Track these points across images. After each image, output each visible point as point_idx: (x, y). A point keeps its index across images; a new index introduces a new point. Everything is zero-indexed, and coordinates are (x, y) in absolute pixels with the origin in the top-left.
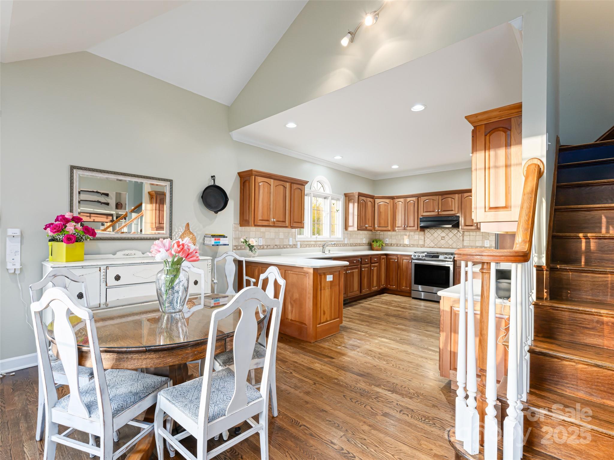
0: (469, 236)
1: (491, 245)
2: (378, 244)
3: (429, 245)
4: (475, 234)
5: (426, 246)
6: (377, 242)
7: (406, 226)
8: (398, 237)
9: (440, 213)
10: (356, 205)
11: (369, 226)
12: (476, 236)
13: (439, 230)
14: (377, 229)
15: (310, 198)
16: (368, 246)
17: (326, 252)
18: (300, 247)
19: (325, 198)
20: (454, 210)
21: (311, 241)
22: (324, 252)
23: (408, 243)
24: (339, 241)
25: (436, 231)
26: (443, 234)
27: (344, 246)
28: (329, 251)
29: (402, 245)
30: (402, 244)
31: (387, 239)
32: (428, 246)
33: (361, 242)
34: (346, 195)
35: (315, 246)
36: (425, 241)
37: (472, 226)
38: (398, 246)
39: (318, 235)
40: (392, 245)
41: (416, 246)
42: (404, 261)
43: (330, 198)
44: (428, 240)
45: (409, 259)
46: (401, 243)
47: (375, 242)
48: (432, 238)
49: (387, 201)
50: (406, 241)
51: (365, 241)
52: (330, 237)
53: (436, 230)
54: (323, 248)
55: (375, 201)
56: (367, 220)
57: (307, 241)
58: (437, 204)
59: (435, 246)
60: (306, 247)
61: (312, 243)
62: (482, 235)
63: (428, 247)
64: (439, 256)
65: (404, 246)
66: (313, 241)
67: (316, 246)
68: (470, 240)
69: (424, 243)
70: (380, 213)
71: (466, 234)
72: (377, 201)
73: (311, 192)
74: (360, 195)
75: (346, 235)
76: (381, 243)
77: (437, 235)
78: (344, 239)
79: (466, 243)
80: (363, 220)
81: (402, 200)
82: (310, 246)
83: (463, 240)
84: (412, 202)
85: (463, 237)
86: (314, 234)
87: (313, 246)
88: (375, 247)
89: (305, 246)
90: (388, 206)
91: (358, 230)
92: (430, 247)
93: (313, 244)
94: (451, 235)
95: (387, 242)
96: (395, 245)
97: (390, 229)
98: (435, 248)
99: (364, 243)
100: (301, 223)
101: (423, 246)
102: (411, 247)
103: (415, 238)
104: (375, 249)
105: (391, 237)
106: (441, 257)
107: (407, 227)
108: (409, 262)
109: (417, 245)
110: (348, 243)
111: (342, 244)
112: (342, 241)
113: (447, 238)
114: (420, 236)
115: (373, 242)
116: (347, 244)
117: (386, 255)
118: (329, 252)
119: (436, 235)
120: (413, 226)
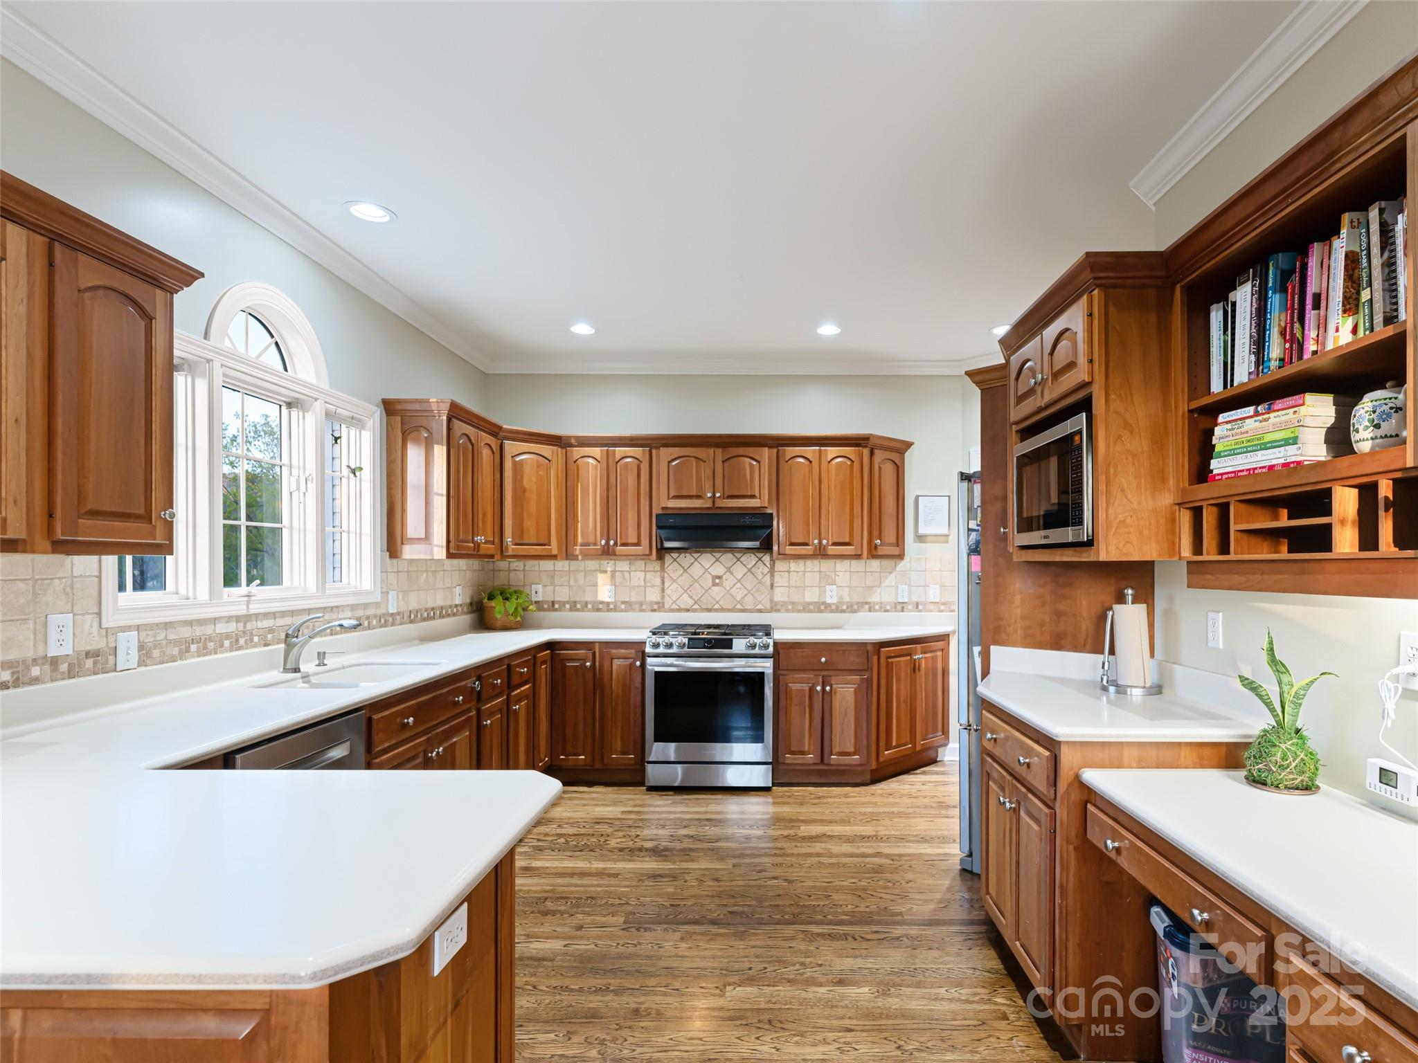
0: (787, 573)
1: (841, 598)
2: (510, 607)
3: (678, 602)
4: (803, 569)
5: (667, 606)
6: (507, 599)
7: (612, 542)
8: (576, 580)
9: (720, 504)
10: (440, 452)
11: (487, 542)
12: (805, 572)
13: (705, 555)
14: (510, 553)
15: (202, 385)
16: (469, 613)
17: (303, 668)
18: (141, 663)
19: (289, 405)
20: (757, 494)
21: (214, 621)
22: (297, 670)
23: (612, 600)
24: (365, 606)
25: (696, 559)
26: (718, 569)
27: (385, 625)
28: (321, 656)
29: (590, 606)
30: (591, 602)
31: (539, 588)
32: (674, 606)
33: (448, 603)
34: (390, 407)
35: (242, 641)
36: (663, 590)
37: (807, 544)
38: (578, 610)
39: (262, 584)
40: (557, 606)
41: (637, 607)
42: (616, 662)
43: (319, 407)
44: (674, 586)
45: (633, 656)
46: (587, 599)
47: (500, 598)
48: (685, 580)
49: (546, 450)
50: (605, 592)
51: (460, 596)
52: (324, 589)
53: (696, 555)
54: (289, 647)
55: (501, 447)
56: (480, 517)
57: (190, 623)
58: (711, 473)
59: (696, 606)
60: (183, 654)
61: (221, 628)
62: (820, 572)
63: (672, 610)
64: (731, 640)
65: (598, 610)
66: (229, 619)
67: (250, 643)
68: (788, 587)
69: (663, 597)
70: (520, 492)
71: (781, 569)
72: (511, 447)
73: (210, 356)
74: (456, 413)
75: (392, 578)
76: (520, 601)
77: (701, 571)
78: (385, 593)
79: (779, 595)
80: (465, 515)
81: (596, 451)
82: (211, 645)
83: (772, 586)
84: (629, 460)
85: (772, 576)
86: (230, 579)
87: (227, 643)
88: (498, 616)
89: (175, 651)
90: (548, 469)
91: (450, 555)
92: (680, 610)
93: (228, 636)
94: (739, 570)
95: (540, 598)
96: (568, 606)
97: (555, 552)
98: (695, 610)
99: (456, 606)
100: (147, 517)
101: (659, 607)
102: (622, 611)
103: (635, 582)
104: (499, 624)
105: (553, 577)
106: (739, 645)
107: (616, 544)
108: (632, 665)
109: (641, 604)
110: (401, 609)
111: (375, 616)
112: (377, 605)
113: (729, 581)
114: (649, 576)
115: (491, 597)
116: (398, 614)
117: (551, 645)
118: (321, 664)
119: (696, 570)
120: (635, 541)
